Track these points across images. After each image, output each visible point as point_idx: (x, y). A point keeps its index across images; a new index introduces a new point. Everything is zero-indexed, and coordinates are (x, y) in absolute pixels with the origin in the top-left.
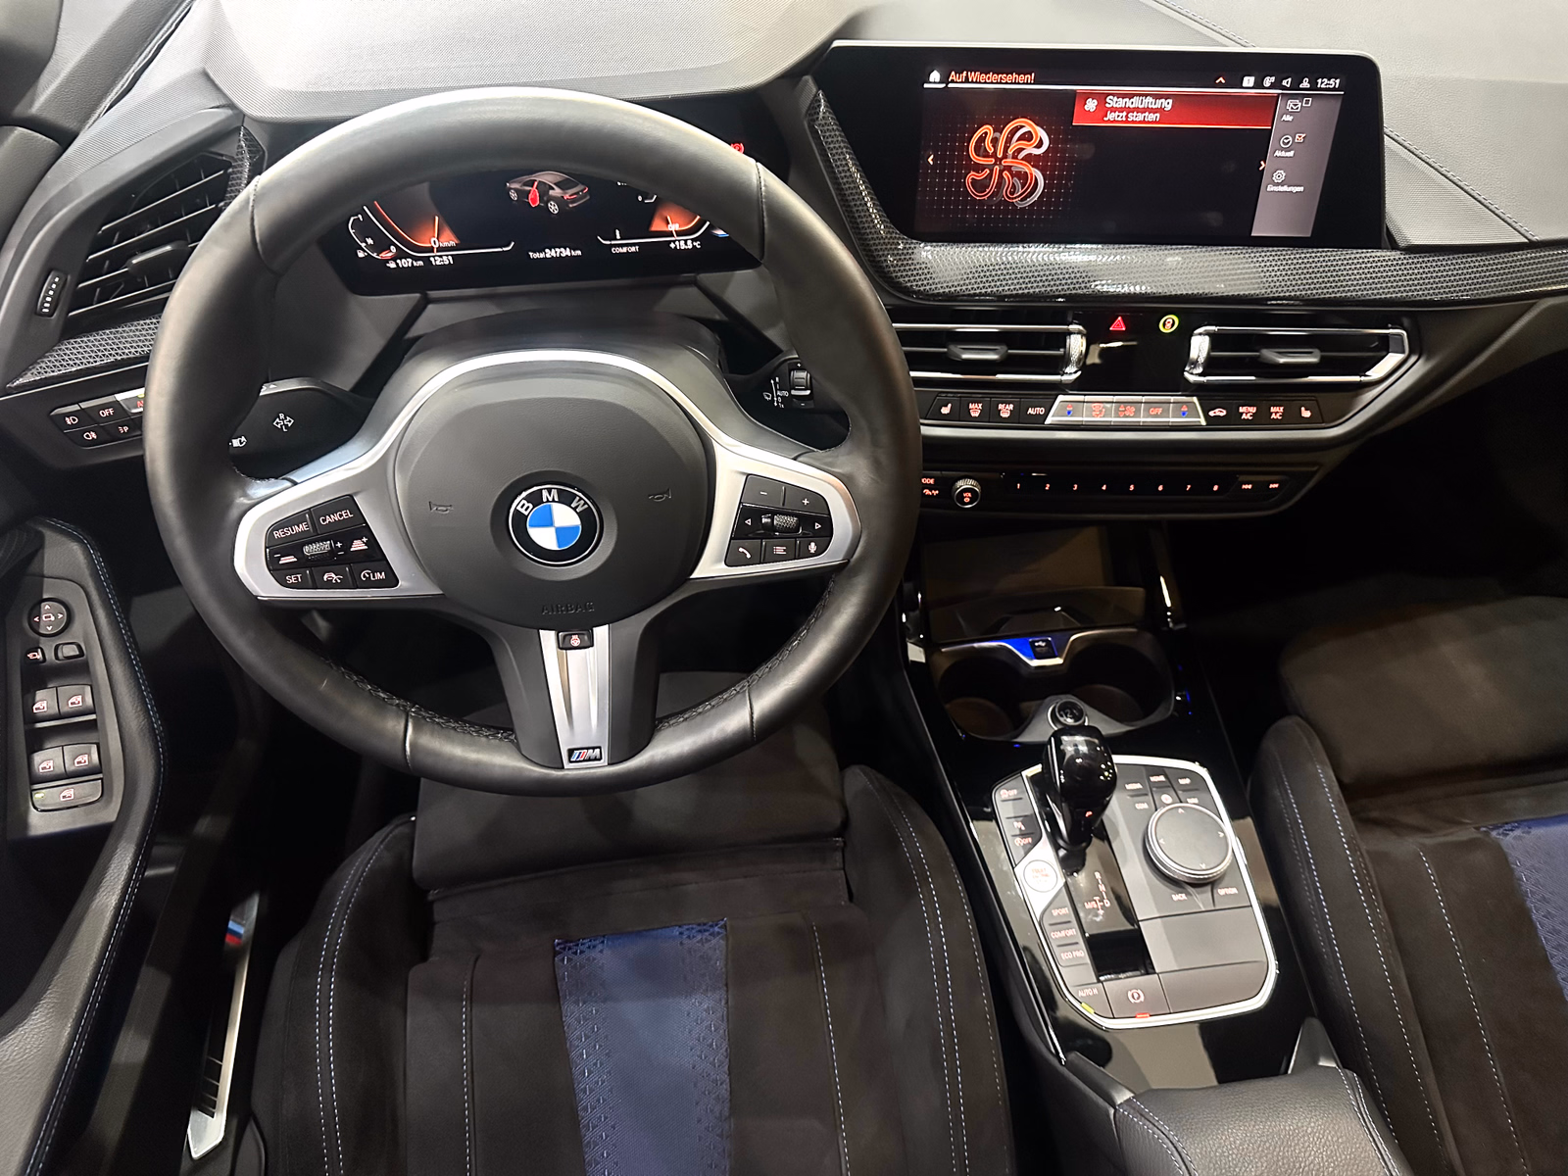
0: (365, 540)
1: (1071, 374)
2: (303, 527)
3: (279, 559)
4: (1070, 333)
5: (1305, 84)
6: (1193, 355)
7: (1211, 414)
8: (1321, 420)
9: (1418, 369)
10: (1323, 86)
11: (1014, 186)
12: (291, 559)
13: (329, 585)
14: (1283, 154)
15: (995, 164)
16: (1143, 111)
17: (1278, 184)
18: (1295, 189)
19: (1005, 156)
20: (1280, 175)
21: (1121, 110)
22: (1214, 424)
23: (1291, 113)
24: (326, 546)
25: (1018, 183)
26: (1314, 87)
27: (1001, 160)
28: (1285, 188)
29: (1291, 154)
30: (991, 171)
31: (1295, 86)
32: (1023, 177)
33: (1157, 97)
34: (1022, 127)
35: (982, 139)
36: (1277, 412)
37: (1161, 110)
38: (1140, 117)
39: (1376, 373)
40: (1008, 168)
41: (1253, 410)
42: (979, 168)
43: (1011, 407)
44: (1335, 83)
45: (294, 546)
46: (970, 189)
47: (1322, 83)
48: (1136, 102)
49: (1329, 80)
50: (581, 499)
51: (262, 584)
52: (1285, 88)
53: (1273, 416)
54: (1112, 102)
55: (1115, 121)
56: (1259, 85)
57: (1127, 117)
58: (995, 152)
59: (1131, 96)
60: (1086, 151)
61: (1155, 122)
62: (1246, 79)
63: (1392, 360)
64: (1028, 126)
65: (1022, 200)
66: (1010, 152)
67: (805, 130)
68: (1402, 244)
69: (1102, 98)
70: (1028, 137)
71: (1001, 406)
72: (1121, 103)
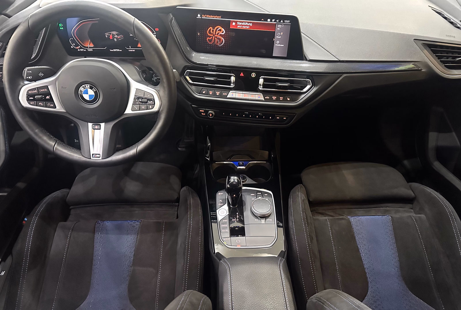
0: (49, 96)
1: (232, 86)
2: (36, 91)
3: (29, 98)
4: (232, 76)
5: (282, 21)
6: (260, 83)
7: (266, 98)
8: (292, 100)
9: (314, 89)
10: (286, 22)
11: (218, 41)
12: (32, 98)
13: (40, 106)
14: (278, 37)
15: (213, 36)
16: (246, 26)
17: (278, 44)
18: (282, 45)
19: (215, 34)
20: (278, 42)
21: (241, 25)
22: (266, 100)
23: (279, 28)
24: (40, 96)
25: (219, 41)
26: (284, 22)
27: (214, 35)
28: (279, 45)
29: (280, 37)
30: (212, 37)
31: (280, 22)
32: (220, 39)
33: (248, 23)
34: (219, 28)
35: (210, 30)
36: (281, 98)
37: (250, 26)
38: (245, 27)
39: (305, 90)
40: (216, 37)
41: (276, 97)
42: (210, 37)
43: (219, 93)
44: (288, 21)
45: (33, 95)
46: (208, 41)
47: (286, 21)
48: (244, 24)
49: (287, 21)
50: (95, 88)
51: (25, 103)
52: (277, 22)
53: (281, 99)
54: (238, 23)
55: (239, 28)
56: (271, 21)
57: (242, 27)
58: (213, 33)
59: (243, 22)
60: (233, 34)
61: (248, 28)
62: (268, 19)
63: (308, 87)
64: (220, 28)
65: (219, 45)
66: (216, 33)
67: (169, 25)
68: (308, 59)
69: (236, 22)
70: (220, 30)
71: (217, 92)
72: (240, 24)
